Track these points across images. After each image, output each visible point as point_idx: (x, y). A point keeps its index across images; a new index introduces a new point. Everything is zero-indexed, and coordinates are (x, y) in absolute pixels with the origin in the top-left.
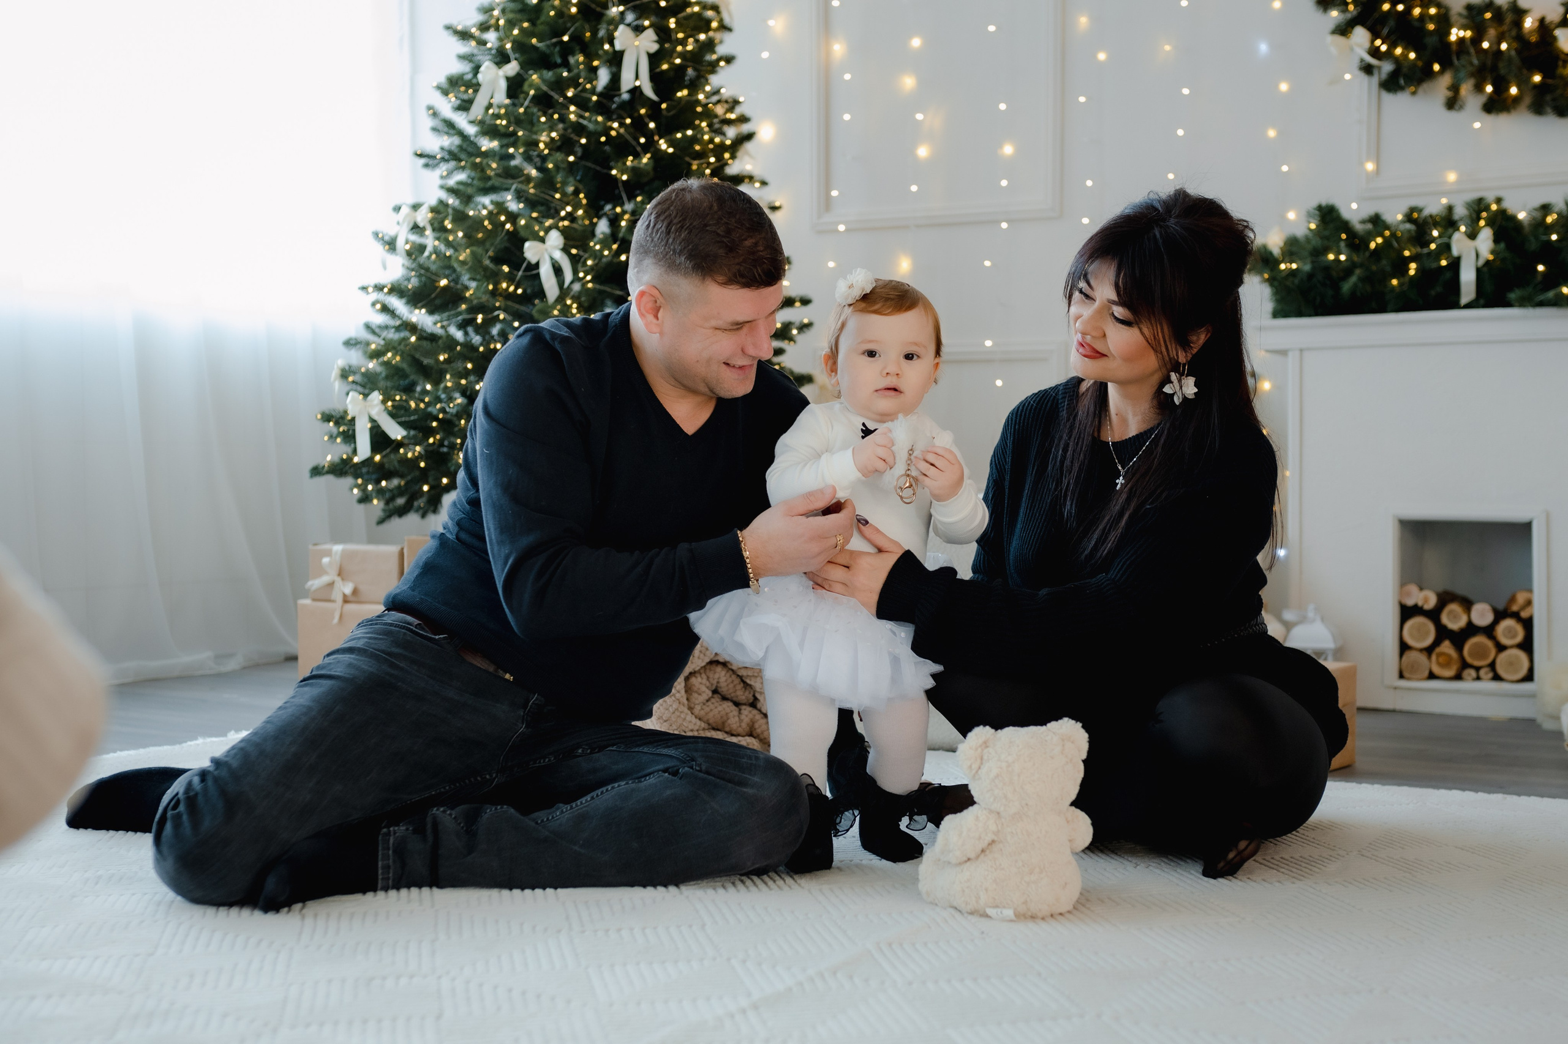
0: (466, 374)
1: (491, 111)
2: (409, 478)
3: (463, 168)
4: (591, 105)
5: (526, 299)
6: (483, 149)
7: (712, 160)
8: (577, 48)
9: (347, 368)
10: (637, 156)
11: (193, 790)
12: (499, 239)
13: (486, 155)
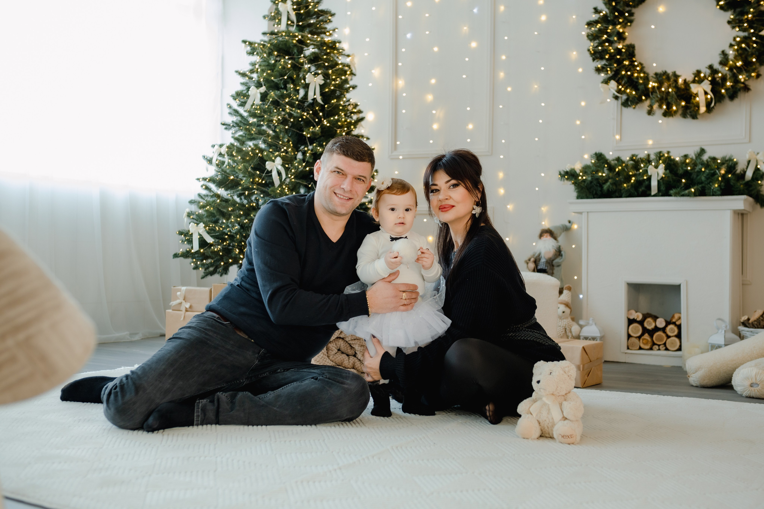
0: (240, 216)
1: (254, 107)
2: (215, 259)
3: (242, 130)
4: (295, 105)
5: (266, 185)
6: (250, 122)
7: (346, 129)
8: (291, 81)
9: (190, 212)
10: (314, 127)
11: (123, 382)
12: (255, 160)
13: (251, 125)
